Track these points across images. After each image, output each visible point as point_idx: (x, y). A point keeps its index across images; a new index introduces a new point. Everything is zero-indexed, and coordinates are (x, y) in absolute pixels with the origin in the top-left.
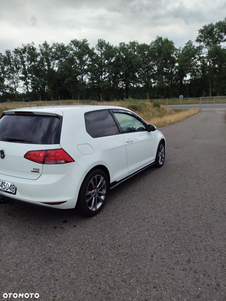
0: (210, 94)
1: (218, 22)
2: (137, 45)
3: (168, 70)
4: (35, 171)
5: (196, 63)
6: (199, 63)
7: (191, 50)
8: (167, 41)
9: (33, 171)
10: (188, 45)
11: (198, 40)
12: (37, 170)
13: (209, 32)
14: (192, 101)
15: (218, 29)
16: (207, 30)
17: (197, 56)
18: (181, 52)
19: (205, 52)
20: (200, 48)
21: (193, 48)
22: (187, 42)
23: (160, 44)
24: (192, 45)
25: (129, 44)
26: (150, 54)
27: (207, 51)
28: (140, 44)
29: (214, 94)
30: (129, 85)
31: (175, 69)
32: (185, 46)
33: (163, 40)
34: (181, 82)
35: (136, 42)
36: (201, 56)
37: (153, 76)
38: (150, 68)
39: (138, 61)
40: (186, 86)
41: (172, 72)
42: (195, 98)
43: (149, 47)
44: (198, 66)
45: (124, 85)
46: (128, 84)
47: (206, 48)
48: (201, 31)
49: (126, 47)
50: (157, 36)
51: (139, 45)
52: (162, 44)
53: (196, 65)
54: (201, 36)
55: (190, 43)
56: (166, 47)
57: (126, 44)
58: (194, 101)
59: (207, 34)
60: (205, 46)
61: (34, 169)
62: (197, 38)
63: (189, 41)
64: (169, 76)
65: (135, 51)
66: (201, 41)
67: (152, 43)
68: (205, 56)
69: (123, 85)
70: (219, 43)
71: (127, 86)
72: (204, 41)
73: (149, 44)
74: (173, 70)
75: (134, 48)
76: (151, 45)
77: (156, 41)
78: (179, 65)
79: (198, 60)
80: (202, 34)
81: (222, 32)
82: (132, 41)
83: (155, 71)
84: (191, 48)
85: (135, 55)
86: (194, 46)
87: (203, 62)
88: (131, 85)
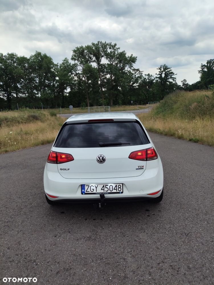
0: (88, 105)
1: (87, 46)
2: (16, 57)
3: (50, 83)
4: (140, 168)
5: (74, 78)
6: (76, 78)
7: (68, 66)
8: (45, 56)
9: (138, 168)
10: (65, 62)
11: (72, 59)
12: (141, 167)
13: (81, 53)
14: (76, 110)
15: (88, 52)
16: (80, 51)
17: (74, 72)
18: (59, 67)
19: (80, 69)
20: (75, 65)
21: (70, 65)
22: (64, 59)
23: (39, 58)
24: (68, 62)
25: (7, 56)
26: (30, 67)
27: (82, 68)
28: (19, 56)
29: (91, 105)
30: (11, 95)
31: (56, 83)
32: (63, 63)
33: (42, 55)
34: (63, 94)
35: (15, 54)
36: (77, 72)
37: (36, 88)
38: (32, 80)
39: (19, 72)
40: (67, 97)
41: (54, 85)
42: (77, 108)
43: (29, 60)
44: (75, 81)
45: (6, 95)
46: (9, 94)
47: (80, 66)
48: (75, 51)
49: (4, 57)
50: (36, 51)
51: (18, 58)
52: (41, 58)
53: (73, 79)
54: (75, 56)
55: (66, 60)
56: (46, 62)
57: (4, 55)
58: (77, 110)
59: (80, 55)
60: (79, 64)
61: (139, 167)
62: (72, 56)
63: (66, 58)
64: (52, 88)
65: (14, 62)
66: (75, 60)
67: (31, 57)
68: (80, 72)
69: (4, 95)
70: (90, 63)
71: (8, 96)
72: (78, 60)
73: (28, 58)
74: (54, 83)
75: (13, 59)
76: (30, 59)
77: (35, 55)
78: (59, 79)
79: (75, 76)
80: (76, 53)
81: (91, 54)
82: (10, 53)
83: (36, 82)
84: (68, 65)
85: (15, 66)
86: (70, 63)
87: (79, 77)
88: (12, 95)
